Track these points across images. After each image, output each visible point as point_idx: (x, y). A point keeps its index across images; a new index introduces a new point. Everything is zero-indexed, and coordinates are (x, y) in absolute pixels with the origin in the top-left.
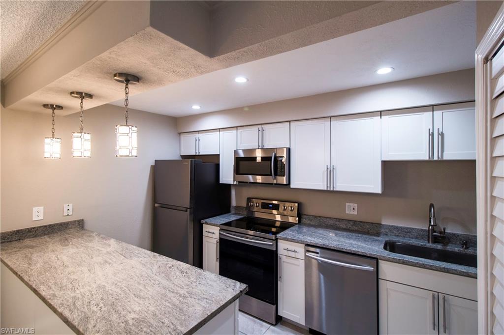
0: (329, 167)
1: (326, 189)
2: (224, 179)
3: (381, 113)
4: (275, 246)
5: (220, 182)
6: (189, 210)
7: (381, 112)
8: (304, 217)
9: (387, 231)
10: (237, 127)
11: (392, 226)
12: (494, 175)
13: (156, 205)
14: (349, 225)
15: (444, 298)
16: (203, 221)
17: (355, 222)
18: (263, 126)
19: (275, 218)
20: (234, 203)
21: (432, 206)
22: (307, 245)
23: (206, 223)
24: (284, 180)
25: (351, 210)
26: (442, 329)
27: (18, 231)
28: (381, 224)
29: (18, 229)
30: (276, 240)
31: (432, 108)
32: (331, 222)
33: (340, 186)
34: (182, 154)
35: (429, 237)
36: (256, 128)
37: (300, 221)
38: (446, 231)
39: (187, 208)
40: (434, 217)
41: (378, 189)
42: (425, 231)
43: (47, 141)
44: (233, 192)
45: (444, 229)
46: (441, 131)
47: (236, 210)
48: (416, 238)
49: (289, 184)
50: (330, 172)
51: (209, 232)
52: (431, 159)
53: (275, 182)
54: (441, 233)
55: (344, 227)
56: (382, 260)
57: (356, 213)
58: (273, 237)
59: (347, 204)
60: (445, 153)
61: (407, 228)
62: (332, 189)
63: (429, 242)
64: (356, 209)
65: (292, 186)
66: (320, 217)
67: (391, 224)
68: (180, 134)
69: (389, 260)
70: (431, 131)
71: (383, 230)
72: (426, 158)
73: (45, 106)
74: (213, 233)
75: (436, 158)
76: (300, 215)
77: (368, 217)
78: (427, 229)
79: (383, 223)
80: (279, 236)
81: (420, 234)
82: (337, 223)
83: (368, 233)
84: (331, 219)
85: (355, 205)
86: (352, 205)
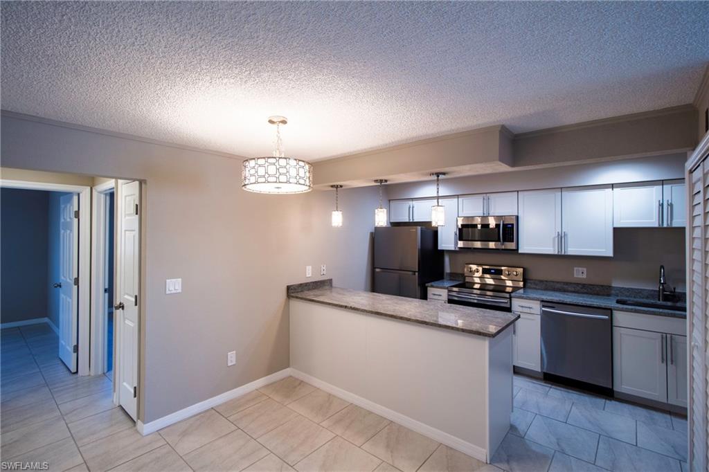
0: (560, 233)
1: (556, 253)
2: (443, 245)
3: (613, 186)
4: (509, 303)
5: (439, 248)
6: (417, 274)
7: (613, 184)
8: (529, 281)
9: (617, 292)
10: (458, 195)
11: (623, 288)
12: (694, 236)
13: (377, 270)
14: (578, 288)
15: (671, 337)
16: (427, 285)
17: (584, 286)
18: (488, 195)
19: (505, 283)
20: (447, 269)
21: (662, 267)
22: (542, 301)
23: (432, 286)
24: (512, 246)
25: (580, 274)
26: (669, 362)
27: (301, 284)
28: (610, 287)
29: (300, 283)
30: (510, 298)
31: (662, 182)
32: (558, 286)
33: (572, 250)
34: (392, 221)
35: (659, 296)
36: (481, 196)
37: (524, 285)
38: (676, 291)
39: (415, 272)
40: (664, 276)
41: (610, 253)
42: (655, 291)
43: (334, 212)
44: (447, 259)
45: (675, 289)
46: (670, 202)
47: (451, 276)
48: (647, 298)
49: (518, 249)
50: (561, 238)
51: (434, 295)
52: (661, 226)
53: (503, 247)
54: (671, 292)
55: (573, 289)
56: (615, 310)
57: (585, 276)
58: (508, 295)
59: (575, 269)
60: (674, 221)
61: (638, 289)
62: (563, 253)
63: (659, 300)
64: (585, 272)
65: (520, 251)
66: (546, 281)
67: (621, 286)
68: (390, 201)
69: (622, 310)
70: (661, 202)
71: (613, 292)
72: (657, 225)
73: (332, 186)
74: (440, 295)
75: (665, 225)
76: (525, 281)
77: (597, 280)
78: (658, 289)
79: (614, 285)
80: (512, 294)
81: (651, 294)
82: (565, 286)
83: (598, 294)
84: (558, 282)
85: (585, 269)
86: (581, 269)
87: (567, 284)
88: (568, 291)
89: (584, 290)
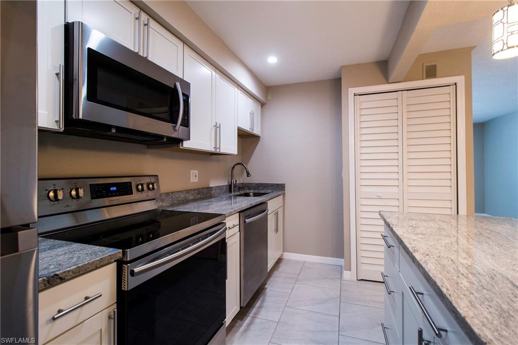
0: (218, 123)
11: (216, 187)
18: (144, 14)
24: (184, 134)
25: (194, 177)
32: (182, 196)
41: (236, 151)
64: (197, 176)
66: (172, 192)
83: (206, 198)
84: (181, 192)
85: (197, 172)
86: (195, 171)
87: (188, 191)
89: (199, 196)
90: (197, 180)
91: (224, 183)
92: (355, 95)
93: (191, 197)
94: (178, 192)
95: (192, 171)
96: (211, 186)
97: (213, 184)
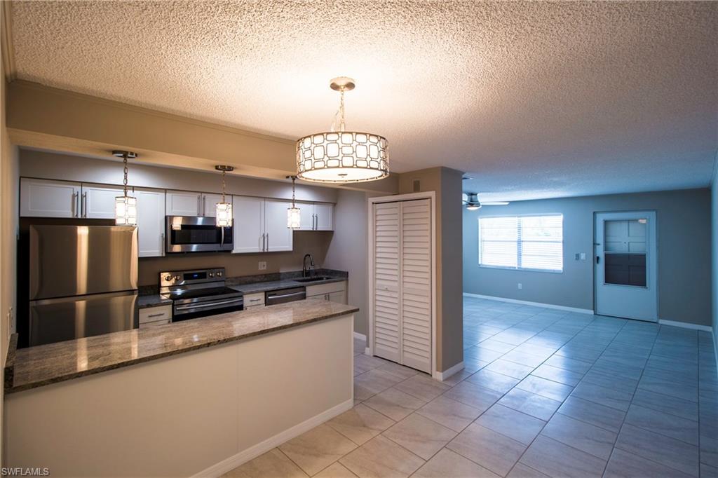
0: (264, 234)
1: (261, 251)
6: (136, 292)
8: (227, 280)
9: (284, 276)
10: (165, 190)
14: (262, 278)
17: (265, 275)
18: (203, 195)
21: (307, 256)
22: (267, 292)
23: (150, 306)
25: (262, 267)
28: (279, 273)
30: (243, 296)
32: (249, 279)
33: (272, 248)
34: (25, 215)
36: (196, 195)
41: (291, 248)
48: (297, 277)
49: (230, 250)
52: (313, 230)
58: (241, 294)
60: (318, 227)
61: (293, 272)
62: (265, 251)
64: (266, 266)
65: (233, 252)
66: (241, 277)
68: (20, 178)
71: (281, 277)
72: (311, 229)
74: (162, 315)
75: (315, 229)
77: (273, 270)
78: (302, 270)
80: (244, 292)
82: (254, 279)
83: (274, 280)
84: (249, 276)
85: (265, 263)
86: (262, 263)
87: (255, 276)
88: (256, 282)
89: (266, 279)
90: (265, 268)
91: (299, 269)
92: (373, 203)
93: (258, 280)
94: (246, 276)
95: (260, 263)
96: (281, 272)
97: (282, 271)
